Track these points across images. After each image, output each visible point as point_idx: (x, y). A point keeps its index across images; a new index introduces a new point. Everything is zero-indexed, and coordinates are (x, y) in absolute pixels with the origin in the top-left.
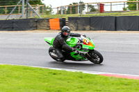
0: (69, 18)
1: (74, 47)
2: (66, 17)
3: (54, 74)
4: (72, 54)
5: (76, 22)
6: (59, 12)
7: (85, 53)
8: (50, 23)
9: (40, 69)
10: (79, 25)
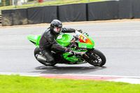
0: (2, 11)
1: (68, 47)
4: (65, 55)
5: (11, 15)
7: (82, 53)
10: (14, 19)
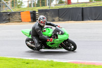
0: (39, 11)
2: (36, 9)
3: (28, 63)
5: (45, 14)
6: (30, 5)
8: (22, 16)
9: (15, 59)
10: (48, 17)
